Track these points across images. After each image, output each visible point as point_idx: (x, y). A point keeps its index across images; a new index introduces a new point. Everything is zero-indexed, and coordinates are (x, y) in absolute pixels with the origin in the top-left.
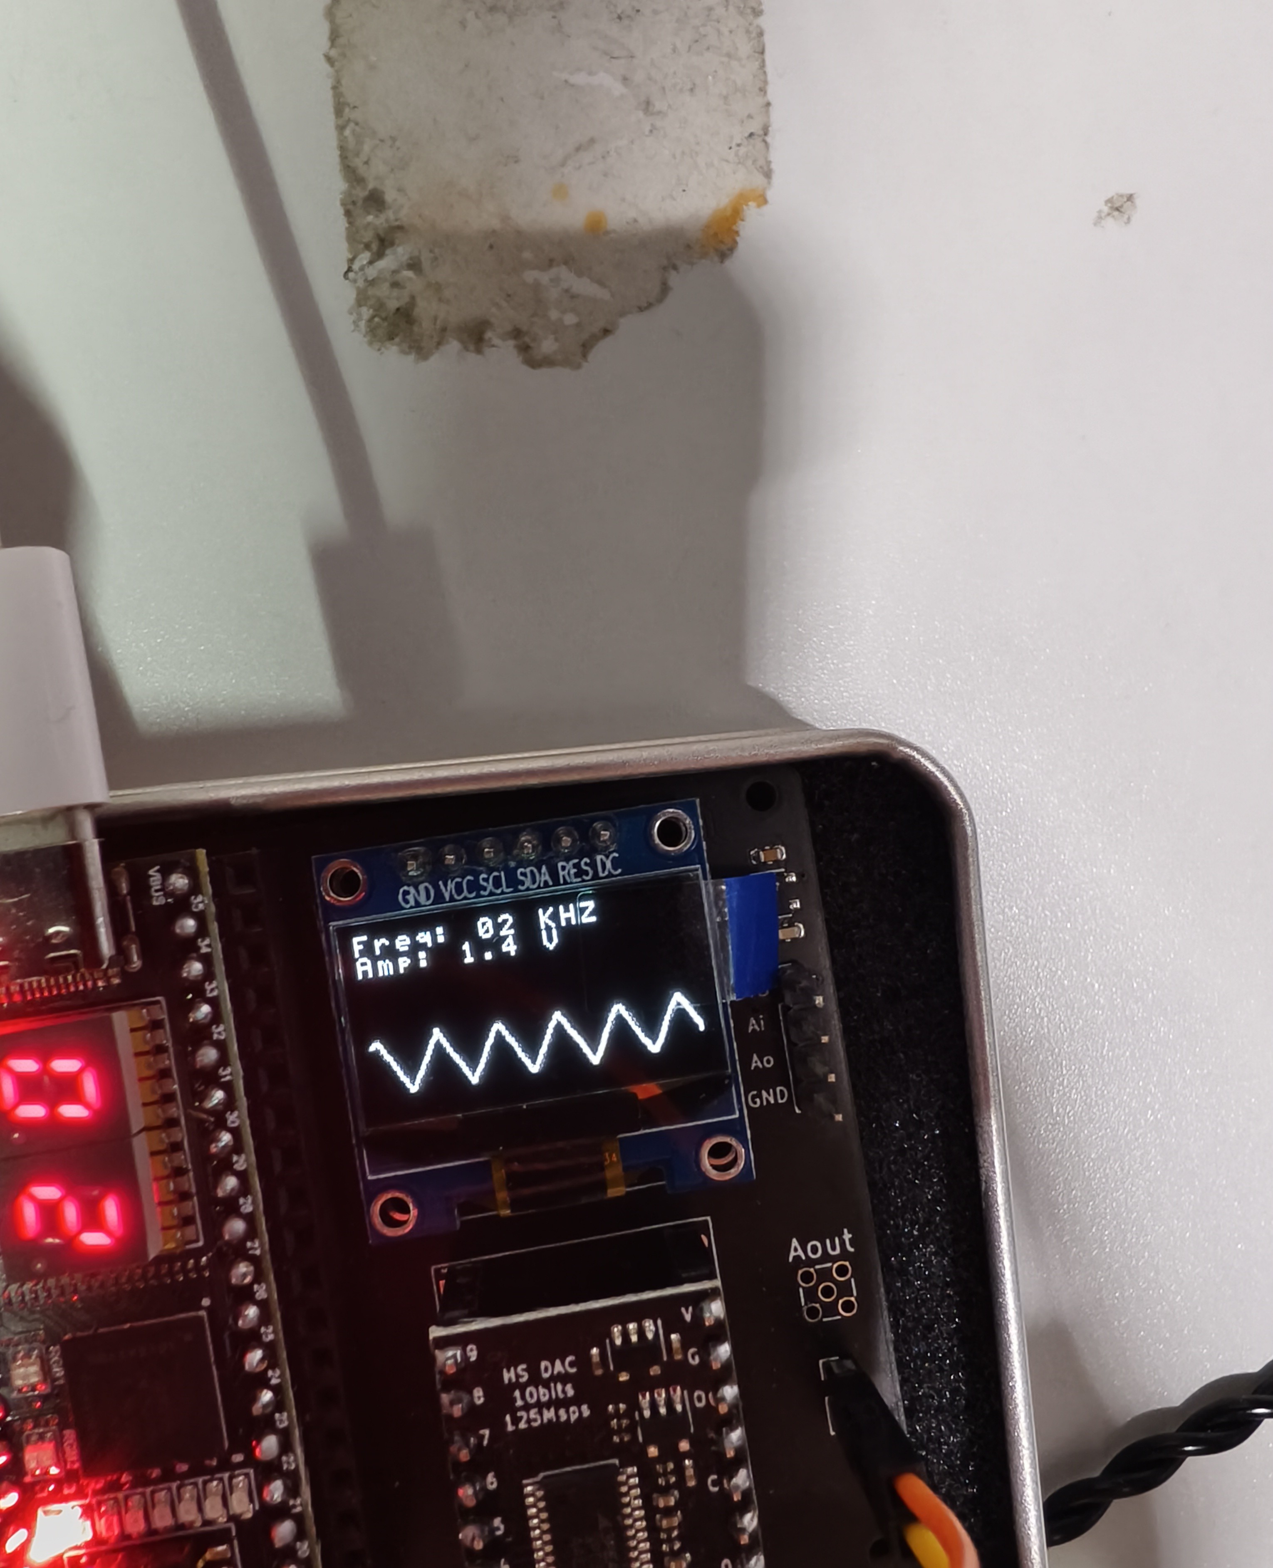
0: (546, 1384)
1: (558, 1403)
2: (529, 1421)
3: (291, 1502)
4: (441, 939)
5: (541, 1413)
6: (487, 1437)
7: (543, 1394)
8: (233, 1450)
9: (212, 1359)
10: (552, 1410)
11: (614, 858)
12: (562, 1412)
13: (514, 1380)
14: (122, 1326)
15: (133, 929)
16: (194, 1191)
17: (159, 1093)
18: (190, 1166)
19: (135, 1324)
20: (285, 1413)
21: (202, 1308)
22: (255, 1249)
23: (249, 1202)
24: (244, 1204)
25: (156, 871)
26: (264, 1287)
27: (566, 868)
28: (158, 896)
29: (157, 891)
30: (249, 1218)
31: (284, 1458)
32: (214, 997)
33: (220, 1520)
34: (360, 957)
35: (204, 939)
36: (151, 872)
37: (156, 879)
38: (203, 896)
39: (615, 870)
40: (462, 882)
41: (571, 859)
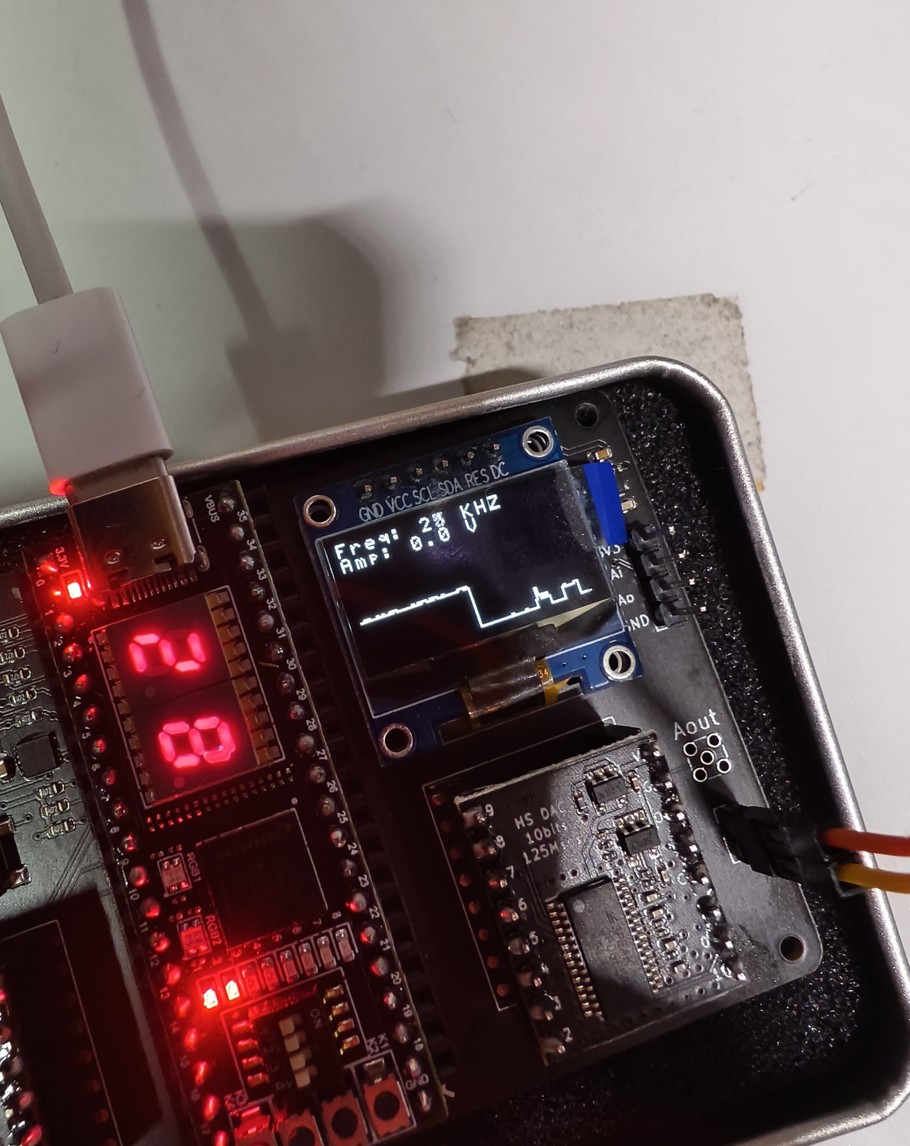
0: (547, 824)
2: (541, 854)
3: (381, 943)
4: (396, 537)
5: (547, 847)
6: (513, 871)
7: (546, 832)
8: (333, 910)
9: (305, 841)
10: (555, 843)
11: (502, 465)
12: (562, 843)
13: (524, 826)
14: (236, 830)
15: (200, 541)
16: (272, 720)
17: (236, 653)
18: (267, 703)
19: (246, 826)
20: (365, 876)
21: (293, 806)
22: (323, 756)
23: (313, 723)
24: (310, 724)
25: (210, 499)
26: (335, 783)
27: (471, 478)
28: (214, 516)
29: (212, 512)
30: (315, 734)
31: (371, 910)
32: (264, 580)
33: (332, 965)
34: (342, 559)
35: (251, 541)
36: (206, 500)
37: (211, 505)
38: (245, 511)
39: (505, 473)
40: (401, 498)
41: (473, 470)
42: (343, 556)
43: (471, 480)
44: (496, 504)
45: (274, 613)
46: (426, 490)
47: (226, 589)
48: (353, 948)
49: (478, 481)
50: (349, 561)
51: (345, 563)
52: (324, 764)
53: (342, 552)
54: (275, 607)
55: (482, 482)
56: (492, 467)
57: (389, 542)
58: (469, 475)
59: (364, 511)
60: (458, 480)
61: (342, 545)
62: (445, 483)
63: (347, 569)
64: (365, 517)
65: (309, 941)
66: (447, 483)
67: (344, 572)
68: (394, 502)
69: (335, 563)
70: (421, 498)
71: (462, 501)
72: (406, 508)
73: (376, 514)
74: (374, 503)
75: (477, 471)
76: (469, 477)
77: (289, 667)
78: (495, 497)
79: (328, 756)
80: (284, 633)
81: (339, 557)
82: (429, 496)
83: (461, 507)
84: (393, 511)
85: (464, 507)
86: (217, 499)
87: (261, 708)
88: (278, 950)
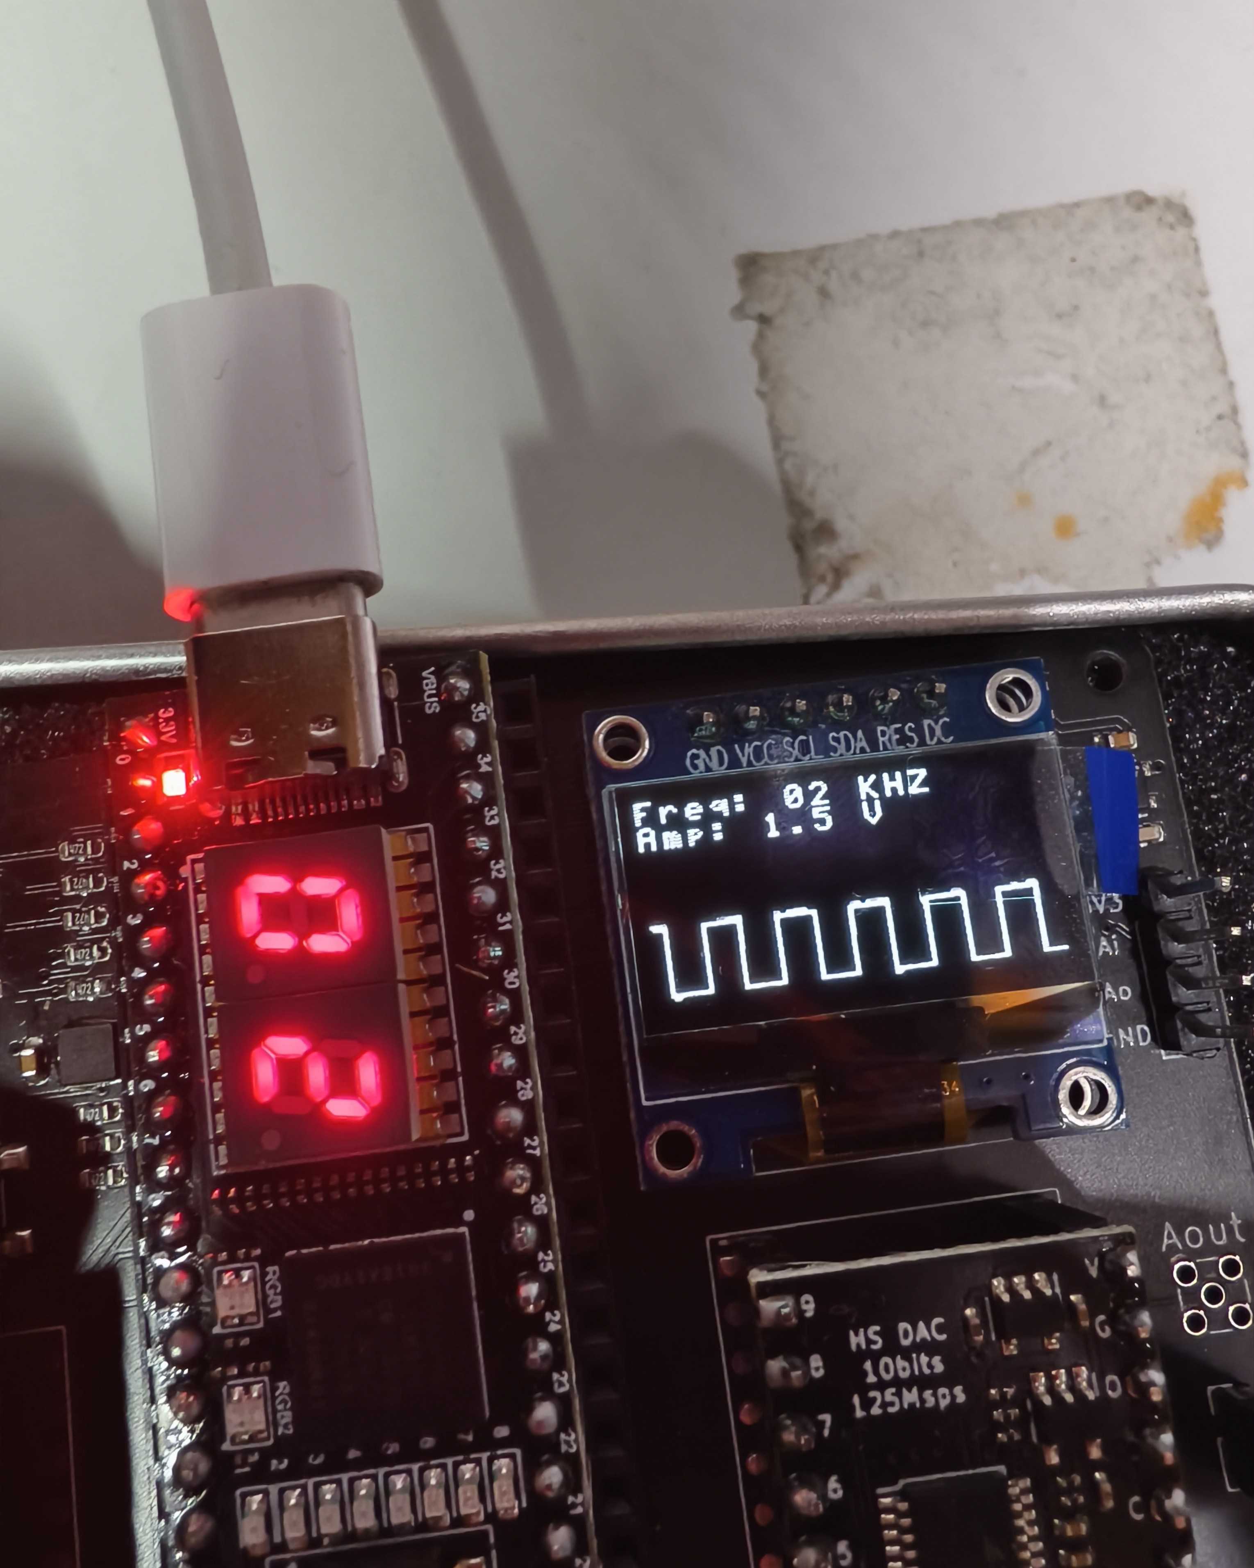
0: (906, 1354)
1: (923, 1382)
2: (884, 1405)
3: (571, 1499)
4: (740, 808)
5: (899, 1394)
6: (828, 1424)
7: (902, 1368)
8: (497, 1421)
9: (474, 1293)
10: (915, 1390)
11: (945, 722)
12: (928, 1394)
13: (864, 1346)
14: (360, 1243)
15: (400, 741)
16: (459, 1069)
17: (421, 941)
18: (455, 1037)
19: (376, 1240)
20: (565, 1373)
21: (463, 1223)
22: (534, 1148)
23: (529, 1086)
24: (522, 1089)
25: (430, 673)
26: (544, 1200)
27: (887, 734)
28: (432, 703)
29: (430, 696)
30: (528, 1107)
31: (563, 1436)
32: (493, 826)
33: (474, 1520)
34: (643, 826)
35: (484, 756)
36: (424, 674)
37: (430, 683)
38: (485, 704)
39: (946, 738)
40: (761, 746)
41: (892, 723)
42: (645, 822)
43: (886, 738)
44: (922, 785)
45: (500, 886)
46: (807, 741)
47: (426, 830)
48: (518, 1496)
49: (900, 742)
50: (653, 833)
51: (646, 835)
52: (534, 1163)
53: (644, 814)
54: (501, 876)
55: (904, 744)
56: (926, 722)
57: (726, 814)
58: (885, 728)
59: (695, 757)
60: (864, 733)
61: (648, 804)
62: (841, 735)
63: (647, 846)
64: (695, 767)
65: (444, 1467)
66: (845, 735)
67: (641, 850)
68: (749, 749)
69: (629, 831)
70: (796, 752)
71: (866, 768)
72: (766, 764)
73: (714, 764)
74: (714, 745)
75: (899, 725)
76: (883, 733)
77: (507, 982)
78: (922, 773)
79: (542, 1151)
80: (510, 922)
81: (638, 823)
82: (809, 752)
83: (861, 779)
84: (745, 765)
85: (866, 780)
86: (441, 676)
87: (444, 1043)
88: (387, 1469)
